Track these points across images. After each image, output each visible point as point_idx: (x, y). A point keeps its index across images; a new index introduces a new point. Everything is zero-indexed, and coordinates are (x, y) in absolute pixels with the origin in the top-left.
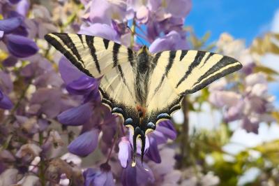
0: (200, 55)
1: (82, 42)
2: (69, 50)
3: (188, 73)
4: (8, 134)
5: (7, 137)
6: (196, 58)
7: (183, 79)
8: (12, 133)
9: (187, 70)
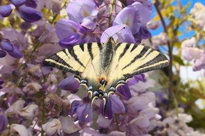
0: (145, 50)
1: (67, 55)
2: (61, 64)
3: (133, 61)
4: (21, 77)
5: (19, 78)
6: (142, 52)
7: (128, 65)
8: (23, 76)
9: (133, 59)
